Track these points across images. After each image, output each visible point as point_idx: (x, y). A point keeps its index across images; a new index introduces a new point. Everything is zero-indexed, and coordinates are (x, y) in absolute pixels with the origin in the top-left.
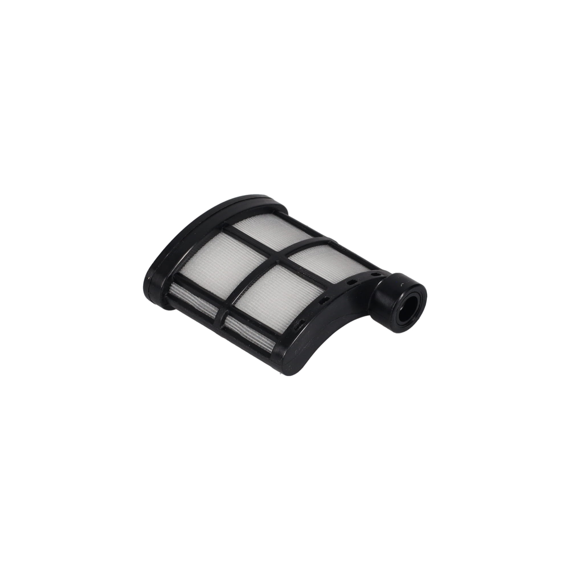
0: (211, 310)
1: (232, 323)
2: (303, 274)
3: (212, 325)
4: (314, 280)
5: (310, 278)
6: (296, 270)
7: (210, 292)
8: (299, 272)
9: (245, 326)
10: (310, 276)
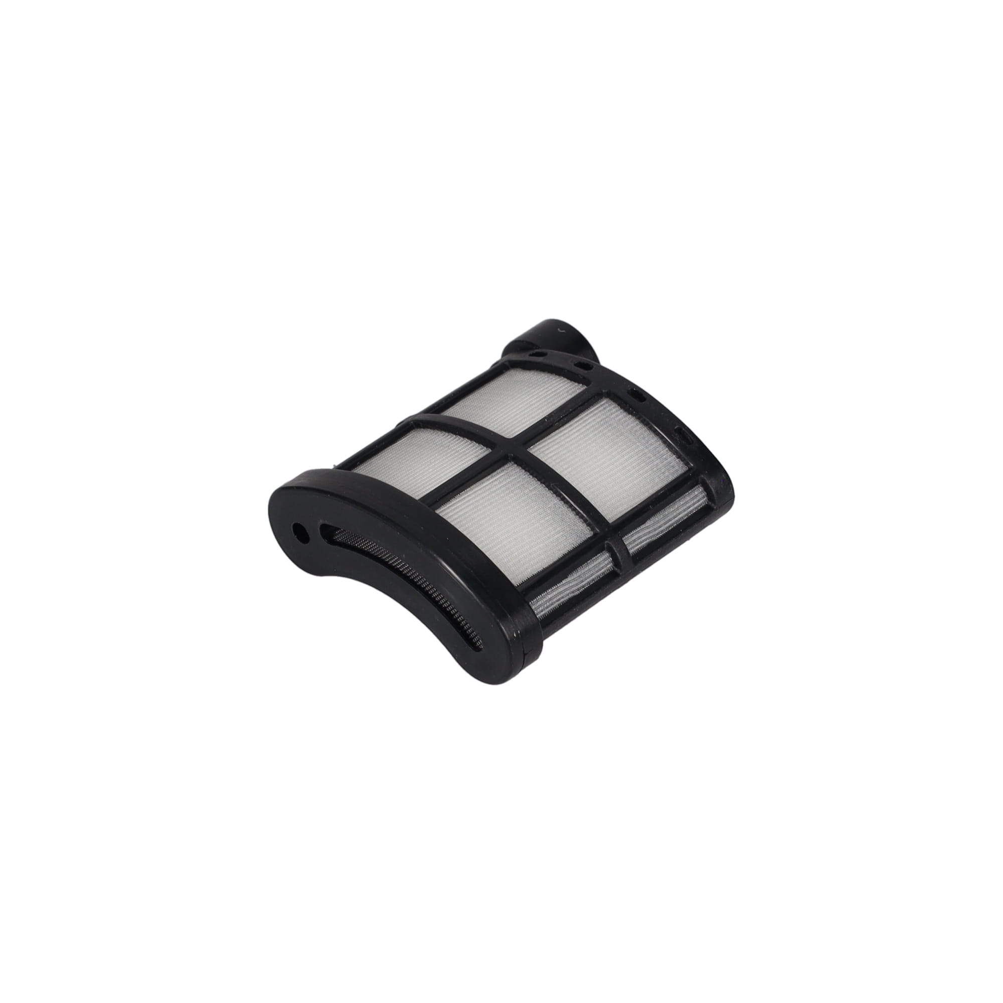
0: (601, 564)
1: (635, 541)
2: (561, 419)
3: (620, 578)
4: (579, 406)
5: (574, 410)
6: (552, 426)
7: (565, 556)
8: (556, 423)
9: (648, 523)
10: (571, 410)
